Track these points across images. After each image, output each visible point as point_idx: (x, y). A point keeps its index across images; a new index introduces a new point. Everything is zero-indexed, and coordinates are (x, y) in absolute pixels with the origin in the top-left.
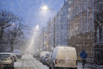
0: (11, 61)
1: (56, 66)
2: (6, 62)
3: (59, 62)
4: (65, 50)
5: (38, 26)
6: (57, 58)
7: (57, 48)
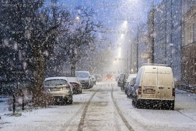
0: (68, 91)
1: (139, 97)
2: (58, 92)
3: (144, 90)
4: (155, 70)
5: (126, 22)
6: (140, 85)
7: (142, 69)
